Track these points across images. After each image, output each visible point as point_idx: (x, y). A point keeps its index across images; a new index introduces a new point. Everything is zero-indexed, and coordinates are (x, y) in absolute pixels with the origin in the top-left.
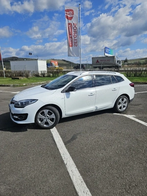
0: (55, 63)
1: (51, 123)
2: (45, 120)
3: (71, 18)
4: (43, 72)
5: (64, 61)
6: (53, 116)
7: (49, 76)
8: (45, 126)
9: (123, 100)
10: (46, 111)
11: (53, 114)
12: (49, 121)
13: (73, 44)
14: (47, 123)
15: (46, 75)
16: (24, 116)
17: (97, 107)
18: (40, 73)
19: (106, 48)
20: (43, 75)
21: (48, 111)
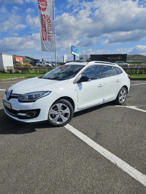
0: (20, 59)
1: (65, 119)
2: (58, 116)
3: (44, 9)
4: (9, 68)
5: (28, 58)
6: (67, 111)
7: (17, 73)
8: (58, 123)
9: (123, 92)
10: (59, 105)
11: (68, 108)
12: (62, 117)
13: (47, 38)
14: (60, 120)
15: (14, 71)
16: (35, 113)
17: (104, 100)
18: (6, 69)
19: (72, 46)
20: (11, 71)
21: (61, 104)
